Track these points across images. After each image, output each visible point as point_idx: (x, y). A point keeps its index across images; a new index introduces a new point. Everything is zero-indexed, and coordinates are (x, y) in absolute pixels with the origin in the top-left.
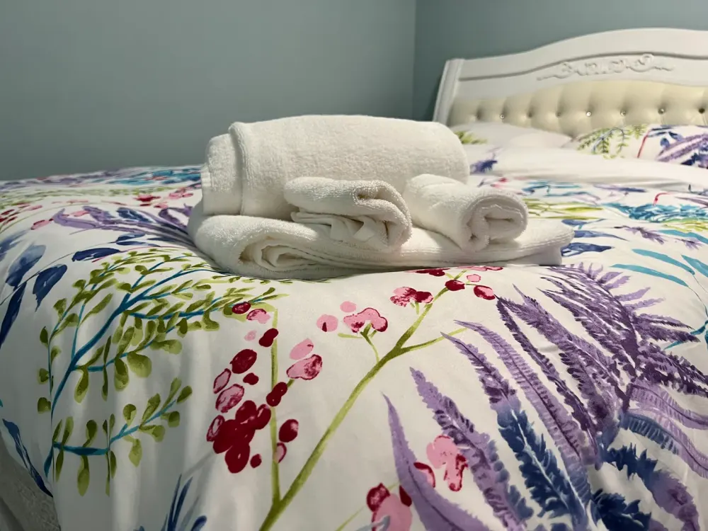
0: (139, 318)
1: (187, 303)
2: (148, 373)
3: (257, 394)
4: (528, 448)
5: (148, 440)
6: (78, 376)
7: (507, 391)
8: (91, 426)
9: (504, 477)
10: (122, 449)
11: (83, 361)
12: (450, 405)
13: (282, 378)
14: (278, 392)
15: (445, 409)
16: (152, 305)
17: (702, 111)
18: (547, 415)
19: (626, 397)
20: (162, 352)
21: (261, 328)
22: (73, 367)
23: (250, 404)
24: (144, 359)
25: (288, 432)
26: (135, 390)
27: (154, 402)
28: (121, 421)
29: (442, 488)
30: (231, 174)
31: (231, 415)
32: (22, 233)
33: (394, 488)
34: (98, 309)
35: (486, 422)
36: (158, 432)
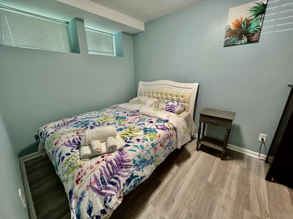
0: (71, 167)
1: (76, 165)
2: (72, 174)
3: (80, 177)
4: (102, 180)
5: (71, 180)
6: (66, 173)
7: (102, 174)
8: (67, 178)
9: (99, 183)
10: (69, 181)
11: (66, 171)
12: (96, 177)
13: (82, 175)
14: (82, 176)
15: (95, 177)
16: (72, 165)
17: (176, 96)
18: (106, 175)
19: (117, 171)
20: (73, 171)
21: (82, 169)
22: (65, 172)
23: (79, 178)
24: (71, 172)
25: (82, 181)
26: (70, 175)
27: (72, 177)
28: (69, 178)
29: (93, 185)
30: (84, 142)
31: (77, 179)
32: (59, 147)
33: (89, 185)
34: (68, 165)
35: (99, 178)
36: (72, 180)
